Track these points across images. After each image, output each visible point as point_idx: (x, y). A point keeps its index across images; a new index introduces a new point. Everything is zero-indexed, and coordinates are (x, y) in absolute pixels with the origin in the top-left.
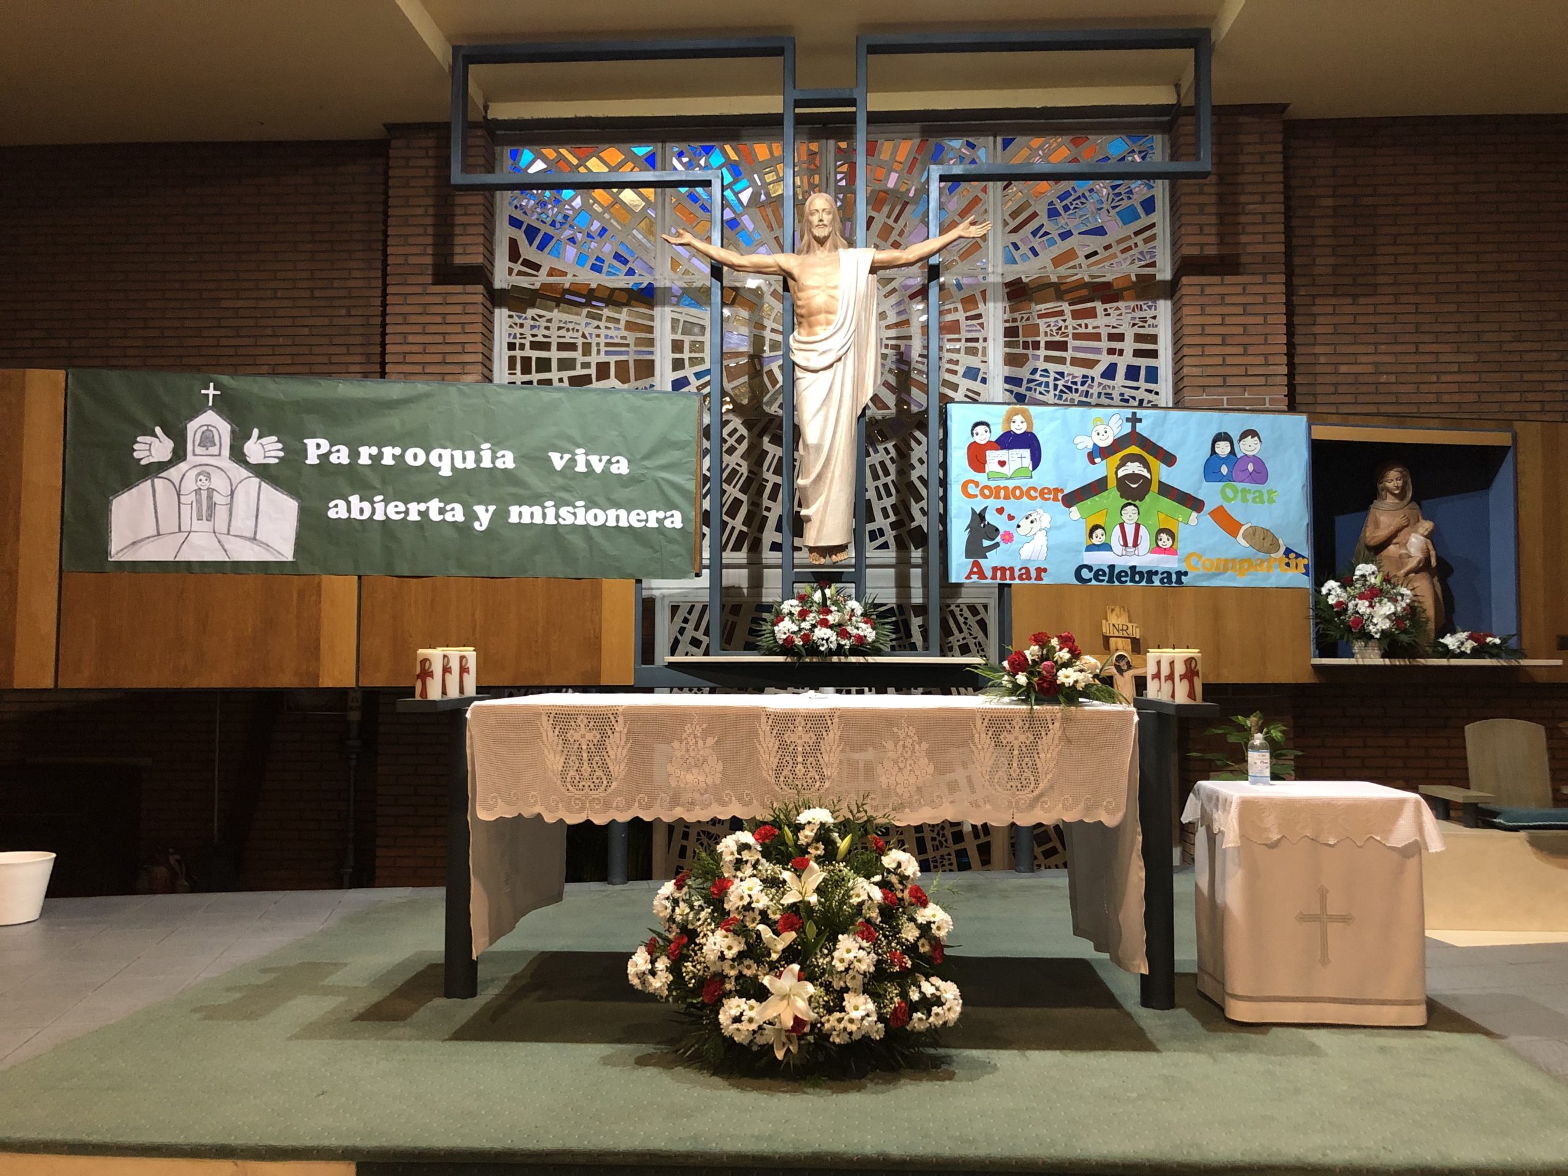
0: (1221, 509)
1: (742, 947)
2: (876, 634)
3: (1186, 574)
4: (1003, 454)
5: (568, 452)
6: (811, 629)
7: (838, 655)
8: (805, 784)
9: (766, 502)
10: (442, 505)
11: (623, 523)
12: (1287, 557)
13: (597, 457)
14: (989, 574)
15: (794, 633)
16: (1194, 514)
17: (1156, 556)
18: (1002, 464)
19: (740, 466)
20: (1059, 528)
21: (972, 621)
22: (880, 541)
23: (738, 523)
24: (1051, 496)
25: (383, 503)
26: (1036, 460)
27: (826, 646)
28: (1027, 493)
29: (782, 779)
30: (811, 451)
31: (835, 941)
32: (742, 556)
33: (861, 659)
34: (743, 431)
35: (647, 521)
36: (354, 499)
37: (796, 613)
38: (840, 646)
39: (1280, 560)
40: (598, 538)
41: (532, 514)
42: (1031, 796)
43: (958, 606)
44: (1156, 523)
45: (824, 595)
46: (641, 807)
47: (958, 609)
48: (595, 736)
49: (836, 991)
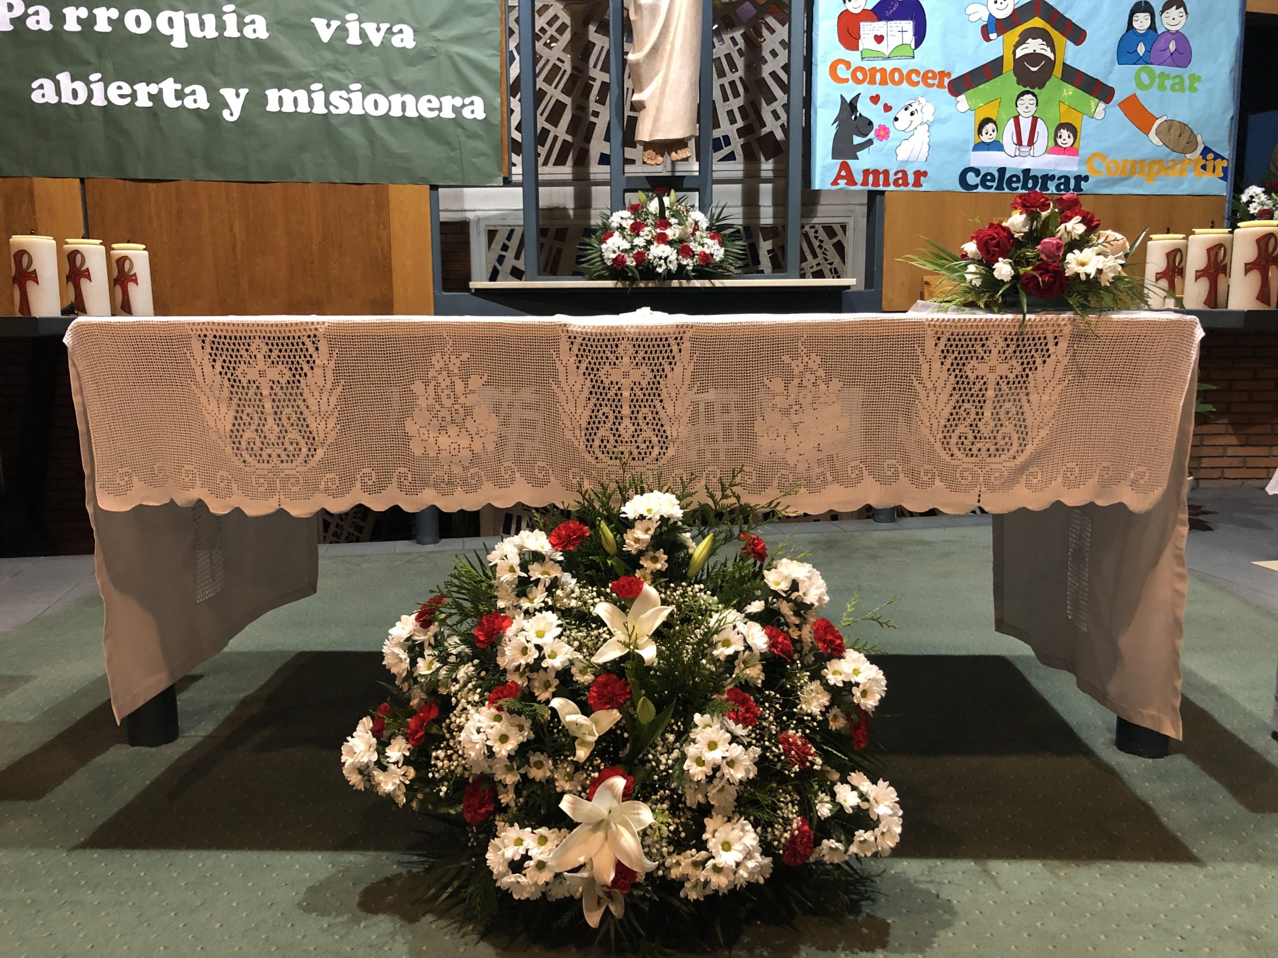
0: (1133, 98)
1: (527, 734)
2: (726, 251)
3: (1086, 178)
4: (880, 27)
5: (336, 17)
6: (645, 247)
7: (679, 279)
8: (635, 452)
9: (593, 106)
10: (179, 87)
11: (411, 113)
12: (1204, 158)
13: (375, 25)
14: (859, 178)
15: (625, 251)
16: (1102, 105)
17: (1053, 157)
18: (879, 39)
19: (563, 62)
20: (944, 121)
21: (828, 244)
22: (726, 151)
23: (561, 131)
24: (936, 82)
25: (101, 83)
26: (920, 35)
27: (664, 267)
28: (907, 78)
29: (597, 443)
30: (646, 13)
31: (689, 725)
32: (566, 171)
33: (707, 283)
34: (565, 18)
35: (440, 109)
36: (64, 78)
37: (628, 227)
38: (681, 267)
39: (1196, 162)
40: (382, 132)
41: (295, 100)
42: (1012, 464)
43: (813, 227)
44: (1056, 115)
45: (661, 203)
46: (365, 489)
47: (813, 230)
48: (282, 374)
49: (690, 809)
